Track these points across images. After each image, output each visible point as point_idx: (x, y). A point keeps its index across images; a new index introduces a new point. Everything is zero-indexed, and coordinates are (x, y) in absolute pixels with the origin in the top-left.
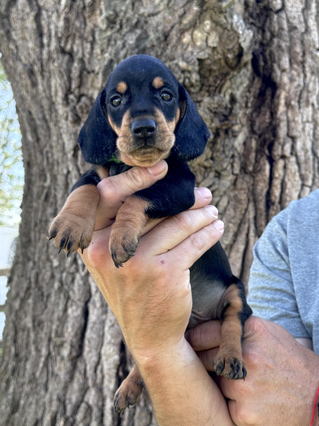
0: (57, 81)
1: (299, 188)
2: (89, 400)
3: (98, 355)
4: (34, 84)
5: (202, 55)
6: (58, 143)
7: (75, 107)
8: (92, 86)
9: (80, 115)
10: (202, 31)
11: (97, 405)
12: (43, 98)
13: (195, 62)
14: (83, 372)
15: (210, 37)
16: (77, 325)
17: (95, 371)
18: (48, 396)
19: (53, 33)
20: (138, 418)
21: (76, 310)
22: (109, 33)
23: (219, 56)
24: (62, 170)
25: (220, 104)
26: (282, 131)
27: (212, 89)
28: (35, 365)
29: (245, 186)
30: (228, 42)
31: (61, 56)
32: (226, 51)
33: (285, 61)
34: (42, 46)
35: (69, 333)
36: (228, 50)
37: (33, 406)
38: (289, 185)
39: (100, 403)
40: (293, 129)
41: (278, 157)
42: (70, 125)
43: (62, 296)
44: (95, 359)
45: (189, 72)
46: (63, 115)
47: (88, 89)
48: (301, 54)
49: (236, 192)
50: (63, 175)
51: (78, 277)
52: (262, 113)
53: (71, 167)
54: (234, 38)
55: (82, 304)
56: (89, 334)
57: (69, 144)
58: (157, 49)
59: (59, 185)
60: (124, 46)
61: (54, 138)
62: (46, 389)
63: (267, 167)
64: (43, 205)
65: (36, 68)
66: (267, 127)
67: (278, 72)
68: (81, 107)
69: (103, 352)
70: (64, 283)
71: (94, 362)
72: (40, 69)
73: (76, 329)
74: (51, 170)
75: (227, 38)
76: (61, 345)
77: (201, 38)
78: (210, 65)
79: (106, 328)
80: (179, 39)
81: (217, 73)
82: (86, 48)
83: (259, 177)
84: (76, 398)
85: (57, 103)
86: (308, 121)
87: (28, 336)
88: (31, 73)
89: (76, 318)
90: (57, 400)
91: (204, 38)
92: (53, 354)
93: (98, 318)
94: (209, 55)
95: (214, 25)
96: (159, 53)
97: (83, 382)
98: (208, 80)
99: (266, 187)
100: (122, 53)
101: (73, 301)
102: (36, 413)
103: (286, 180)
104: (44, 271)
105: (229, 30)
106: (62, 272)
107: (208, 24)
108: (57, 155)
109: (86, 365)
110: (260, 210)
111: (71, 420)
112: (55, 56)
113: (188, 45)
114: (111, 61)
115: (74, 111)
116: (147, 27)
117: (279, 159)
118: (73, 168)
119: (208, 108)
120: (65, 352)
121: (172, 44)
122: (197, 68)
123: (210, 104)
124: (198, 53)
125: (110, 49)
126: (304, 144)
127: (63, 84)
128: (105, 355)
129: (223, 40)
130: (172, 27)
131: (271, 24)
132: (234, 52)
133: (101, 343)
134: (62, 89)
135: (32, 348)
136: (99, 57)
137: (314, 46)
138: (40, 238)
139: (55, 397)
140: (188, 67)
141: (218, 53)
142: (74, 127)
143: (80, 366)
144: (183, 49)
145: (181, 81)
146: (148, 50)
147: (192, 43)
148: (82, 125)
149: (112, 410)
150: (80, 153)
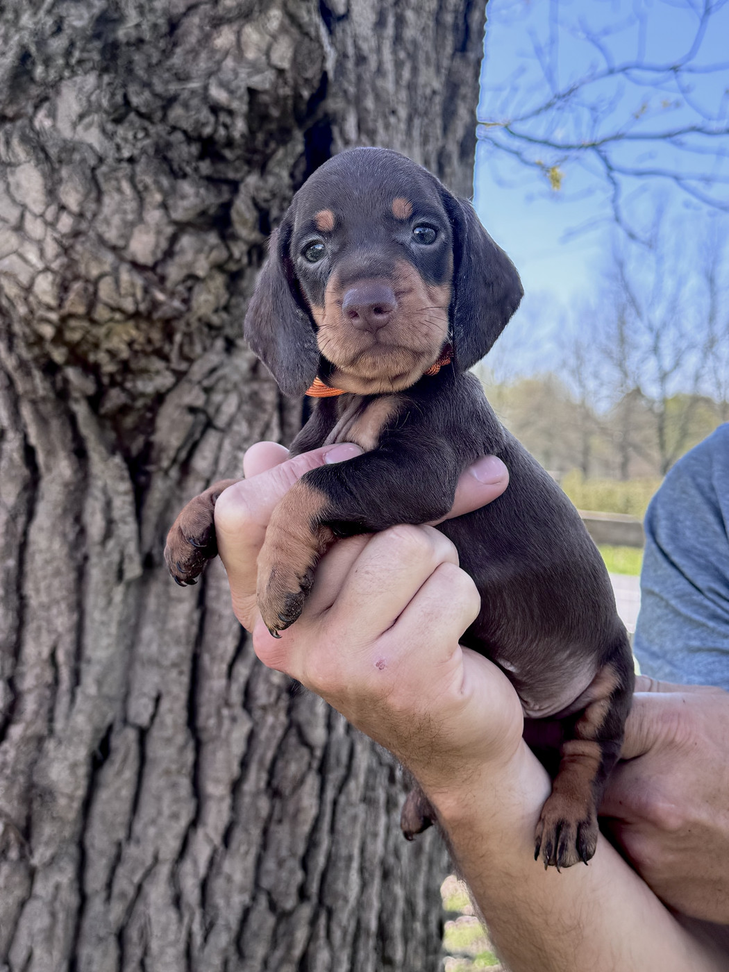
5: (258, 81)
10: (262, 30)
13: (242, 95)
15: (275, 46)
23: (287, 91)
25: (276, 192)
27: (256, 157)
30: (307, 63)
32: (301, 82)
36: (305, 80)
45: (231, 113)
48: (372, 115)
49: (255, 386)
54: (317, 57)
58: (149, 49)
60: (58, 29)
75: (307, 54)
77: (257, 45)
78: (266, 106)
80: (206, 39)
81: (273, 126)
91: (264, 46)
94: (271, 84)
95: (287, 22)
96: (154, 61)
98: (256, 139)
100: (57, 45)
107: (274, 16)
113: (227, 53)
119: (253, 198)
121: (188, 47)
122: (245, 108)
123: (257, 189)
124: (250, 75)
129: (300, 59)
130: (191, 8)
132: (312, 87)
140: (230, 101)
141: (286, 83)
144: (214, 60)
145: (207, 131)
146: (124, 49)
147: (237, 52)
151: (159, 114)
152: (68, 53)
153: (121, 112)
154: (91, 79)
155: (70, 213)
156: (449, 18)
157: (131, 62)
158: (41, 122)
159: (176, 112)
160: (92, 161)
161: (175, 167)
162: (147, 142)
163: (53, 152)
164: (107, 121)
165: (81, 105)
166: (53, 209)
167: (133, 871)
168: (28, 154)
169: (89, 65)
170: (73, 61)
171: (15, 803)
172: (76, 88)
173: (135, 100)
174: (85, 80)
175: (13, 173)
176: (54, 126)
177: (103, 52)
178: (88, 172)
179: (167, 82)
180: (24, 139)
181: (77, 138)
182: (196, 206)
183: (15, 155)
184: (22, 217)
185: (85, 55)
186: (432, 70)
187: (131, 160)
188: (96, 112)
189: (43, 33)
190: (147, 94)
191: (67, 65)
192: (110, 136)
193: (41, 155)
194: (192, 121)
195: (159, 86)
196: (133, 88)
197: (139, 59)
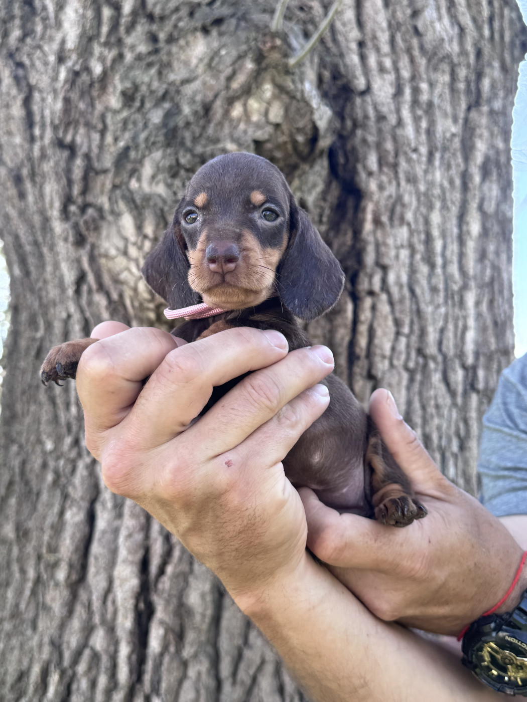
0: (52, 187)
1: (392, 336)
2: (95, 644)
3: (108, 579)
4: (22, 195)
5: (260, 135)
6: (55, 276)
7: (77, 223)
8: (103, 192)
9: (85, 233)
10: (260, 99)
11: (107, 651)
12: (34, 213)
13: (249, 145)
14: (87, 604)
15: (271, 109)
16: (78, 535)
17: (105, 602)
18: (36, 639)
19: (48, 121)
20: (167, 670)
21: (78, 513)
22: (125, 114)
23: (285, 138)
24: (60, 313)
26: (370, 258)
28: (19, 593)
29: (319, 332)
30: (297, 117)
31: (58, 152)
33: (372, 161)
34: (32, 139)
35: (67, 547)
36: (298, 129)
37: (16, 652)
38: (379, 332)
39: (112, 648)
40: (383, 255)
41: (363, 294)
42: (71, 248)
43: (58, 493)
44: (103, 584)
46: (60, 235)
47: (97, 197)
48: (392, 153)
50: (62, 320)
51: (81, 465)
52: (342, 231)
53: (72, 308)
54: (306, 113)
55: (85, 505)
56: (96, 548)
57: (70, 277)
58: (193, 127)
59: (55, 335)
60: (146, 126)
61: (49, 269)
62: (34, 627)
63: (350, 307)
64: (33, 364)
65: (25, 172)
66: (349, 253)
67: (363, 175)
68: (86, 222)
69: (115, 574)
70: (61, 474)
71: (103, 588)
72: (31, 172)
73: (76, 540)
74: (45, 314)
75: (296, 111)
76: (55, 565)
77: (258, 110)
78: (271, 151)
79: (121, 540)
80: (227, 113)
81: (281, 164)
82: (94, 139)
83: (339, 320)
84: (77, 641)
85: (53, 219)
86: (402, 246)
87: (10, 551)
88: (18, 180)
89: (77, 524)
90: (49, 644)
91: (263, 110)
92: (45, 576)
93: (109, 523)
94: (271, 135)
95: (277, 91)
96: (197, 134)
97: (87, 617)
99: (348, 334)
100: (143, 136)
101: (73, 500)
102: (20, 661)
103: (375, 325)
104: (33, 457)
105: (298, 101)
106: (58, 459)
107: (268, 89)
108: (53, 292)
109: (91, 593)
111: (70, 672)
112: (49, 152)
113: (240, 120)
114: (127, 149)
115: (77, 228)
116: (180, 99)
117: (365, 296)
118: (75, 310)
120: (61, 574)
121: (216, 121)
124: (254, 132)
125: (126, 135)
126: (398, 277)
127: (61, 191)
128: (119, 578)
129: (291, 115)
130: (216, 96)
131: (352, 109)
132: (306, 134)
133: (113, 560)
134: (60, 197)
135: (15, 568)
136: (111, 149)
137: (409, 145)
138: (28, 410)
139: (46, 640)
141: (283, 133)
142: (76, 250)
143: (83, 595)
144: (233, 126)
146: (180, 130)
147: (246, 118)
148: (88, 247)
149: (129, 658)
150: (85, 288)
152: (147, 140)
153: (174, 171)
154: (160, 153)
155: (150, 240)
156: (462, 86)
157: (183, 138)
158: (133, 185)
160: (160, 204)
163: (138, 201)
164: (168, 178)
165: (153, 170)
166: (140, 238)
167: (249, 667)
168: (126, 206)
169: (159, 145)
170: (150, 143)
171: (171, 616)
172: (151, 161)
173: (183, 161)
174: (156, 155)
175: (120, 219)
176: (140, 187)
177: (166, 135)
178: (158, 212)
179: (205, 146)
180: (124, 197)
181: (152, 192)
183: (121, 208)
184: (126, 247)
185: (157, 139)
186: (449, 121)
188: (162, 173)
190: (188, 156)
191: (147, 147)
192: (169, 186)
193: (133, 206)
195: (199, 149)
196: (181, 153)
197: (187, 135)
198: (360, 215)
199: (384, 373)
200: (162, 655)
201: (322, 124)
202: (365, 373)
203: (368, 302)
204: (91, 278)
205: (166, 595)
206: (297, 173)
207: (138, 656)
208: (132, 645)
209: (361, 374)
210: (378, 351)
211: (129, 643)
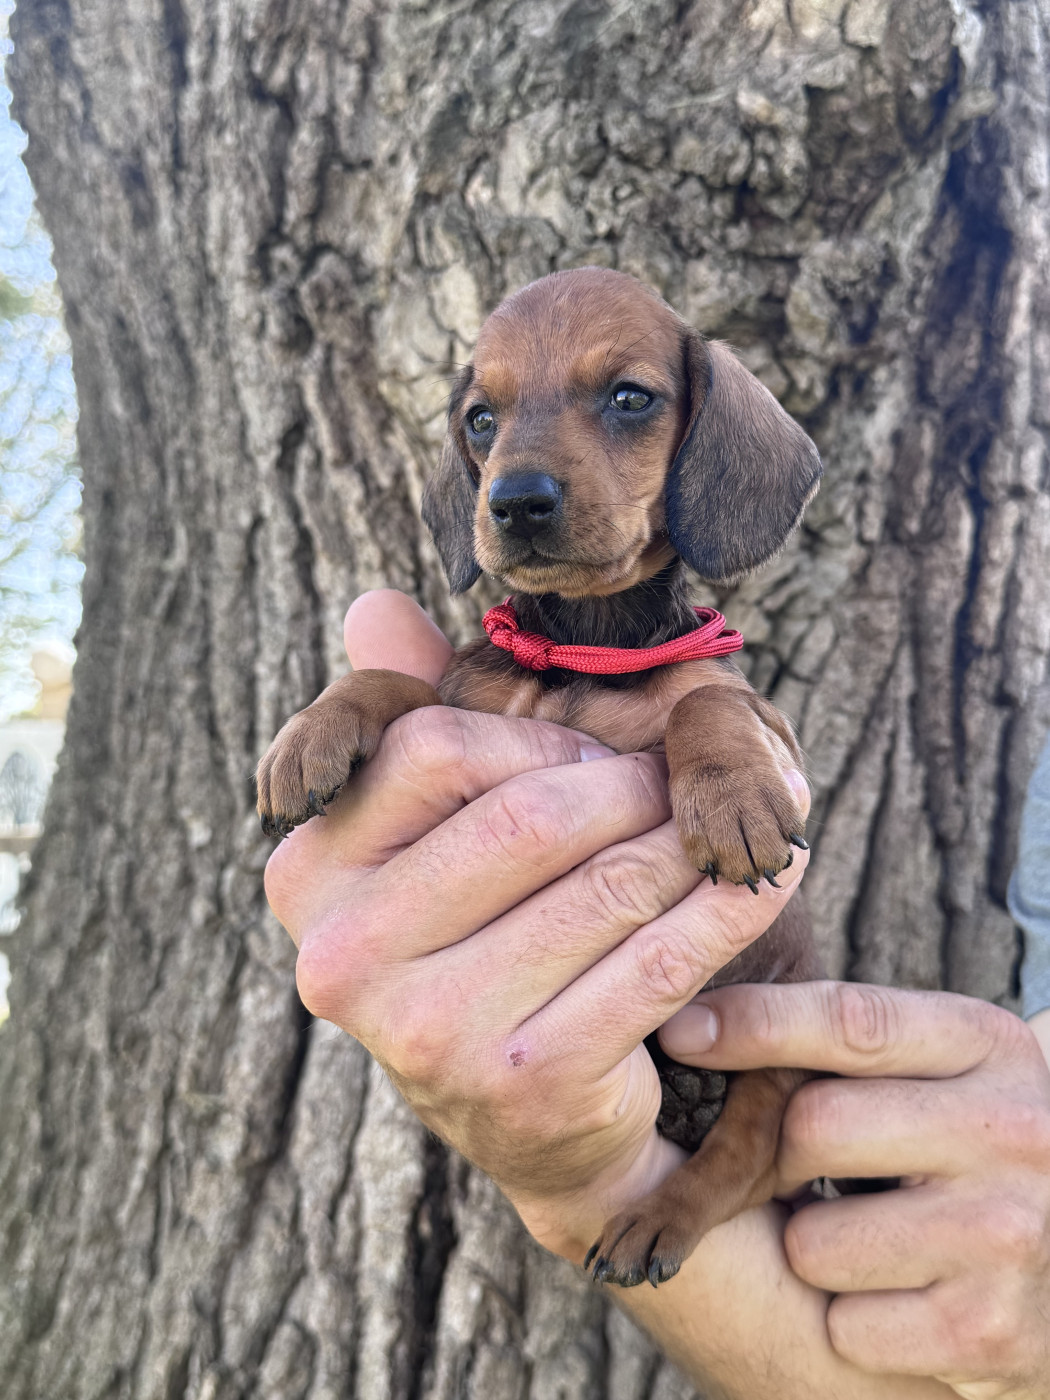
0: (228, 197)
2: (305, 1315)
3: (341, 1159)
4: (144, 219)
5: (824, 74)
6: (224, 423)
7: (293, 293)
8: (362, 215)
9: (313, 317)
11: (335, 1333)
12: (172, 264)
13: (795, 99)
14: (287, 1216)
15: (855, 7)
16: (271, 1053)
17: (332, 1215)
18: (158, 1295)
19: (224, 31)
20: (485, 1385)
21: (271, 1000)
22: (440, 16)
23: (883, 86)
24: (233, 515)
26: (1019, 404)
27: (837, 212)
28: (117, 1181)
29: (893, 586)
30: (918, 35)
31: (249, 107)
32: (907, 67)
33: (1039, 162)
34: (180, 77)
35: (243, 1081)
36: (916, 64)
37: (105, 1323)
38: (1028, 590)
39: (347, 1327)
41: (1001, 493)
42: (272, 354)
43: (220, 949)
44: (332, 1172)
45: (775, 132)
46: (244, 321)
47: (345, 226)
49: (864, 607)
50: (238, 530)
52: (958, 335)
53: (269, 504)
54: (938, 23)
56: (313, 1083)
57: (264, 424)
58: (643, 50)
59: (219, 566)
60: (510, 45)
61: (211, 403)
62: (153, 1270)
63: (966, 524)
64: (158, 634)
65: (153, 159)
66: (972, 387)
67: (1018, 196)
68: (318, 290)
69: (361, 1149)
70: (228, 903)
71: (330, 1183)
72: (169, 160)
73: (266, 1065)
74: (193, 515)
75: (917, 17)
76: (212, 1119)
77: (821, 11)
78: (845, 116)
80: (737, 15)
81: (864, 152)
82: (343, 81)
83: (938, 557)
84: (261, 1305)
85: (223, 281)
87: (92, 1078)
88: (135, 178)
89: (267, 1026)
90: (189, 1310)
91: (835, 12)
92: (180, 1146)
94: (850, 76)
96: (652, 68)
97: (287, 1250)
98: (829, 178)
99: (957, 593)
100: (504, 69)
101: (260, 968)
102: (114, 1346)
103: (1021, 573)
104: (153, 860)
106: (222, 866)
108: (218, 462)
109: (298, 1195)
110: (934, 671)
111: (240, 1378)
112: (227, 109)
113: (771, 34)
114: (458, 104)
115: (290, 305)
117: (1004, 501)
118: (274, 509)
119: (826, 281)
120: (227, 1144)
121: (705, 35)
122: (802, 122)
123: (833, 264)
124: (810, 64)
125: (444, 68)
127: (252, 207)
128: (372, 1160)
129: (903, 27)
132: (932, 77)
133: (355, 1116)
134: (249, 226)
135: (106, 1123)
136: (400, 104)
138: (142, 748)
139: (184, 1299)
140: (772, 112)
141: (879, 72)
142: (285, 361)
143: (278, 1195)
144: (751, 49)
145: (738, 169)
146: (604, 57)
147: (789, 29)
148: (318, 353)
149: (391, 1352)
150: (305, 454)
151: (656, 153)
152: (518, 78)
153: (593, 160)
154: (552, 114)
157: (615, 76)
158: (476, 195)
159: (688, 145)
160: (550, 248)
161: (685, 240)
162: (637, 202)
163: (490, 238)
164: (573, 177)
165: (533, 157)
168: (455, 247)
169: (550, 90)
170: (524, 89)
171: (499, 1256)
172: (528, 132)
173: (615, 135)
174: (543, 117)
175: (438, 282)
176: (495, 198)
177: (569, 68)
178: (544, 261)
179: (671, 99)
180: (451, 225)
181: (527, 213)
182: (721, 302)
183: (441, 253)
184: (452, 350)
185: (544, 76)
187: (612, 237)
188: (558, 164)
189: (488, 57)
190: (633, 121)
191: (516, 96)
192: (575, 200)
193: (475, 247)
194: (711, 155)
195: (657, 107)
196: (613, 115)
197: (627, 69)
198: (1003, 296)
199: (1033, 689)
200: (472, 1348)
201: (969, 54)
202: (991, 690)
203: (1011, 513)
204: (322, 430)
205: (486, 1207)
206: (895, 177)
207: (411, 1350)
208: (396, 1323)
209: (983, 693)
210: (1024, 637)
211: (389, 1317)
